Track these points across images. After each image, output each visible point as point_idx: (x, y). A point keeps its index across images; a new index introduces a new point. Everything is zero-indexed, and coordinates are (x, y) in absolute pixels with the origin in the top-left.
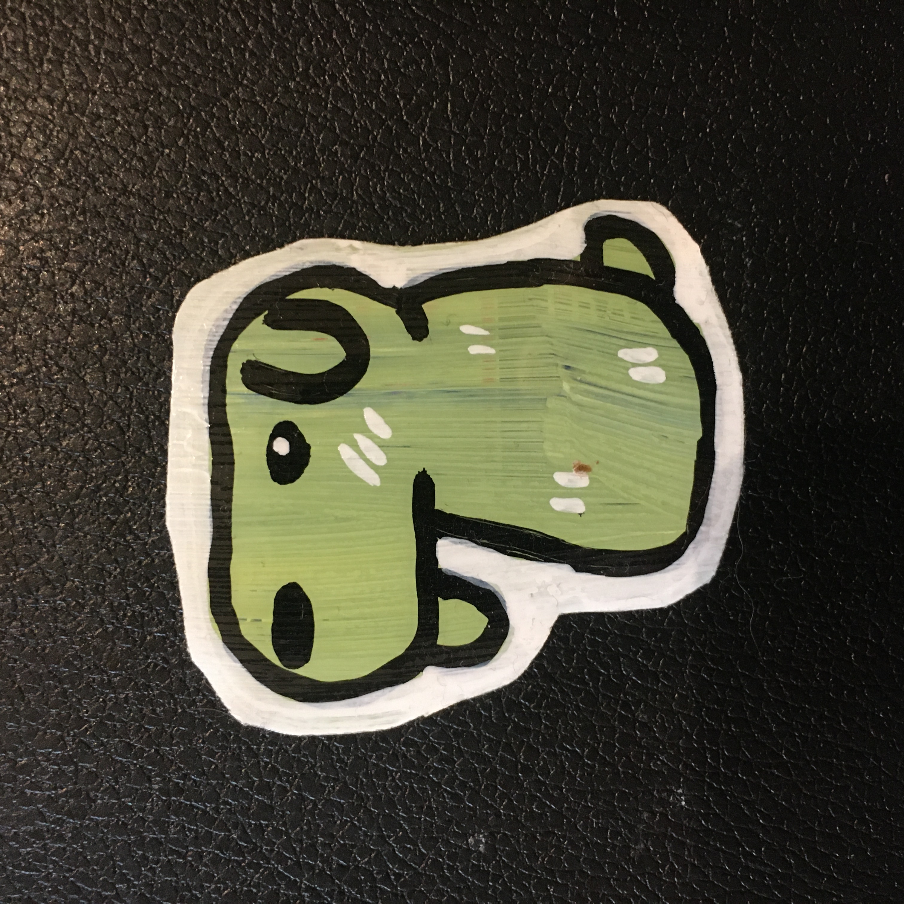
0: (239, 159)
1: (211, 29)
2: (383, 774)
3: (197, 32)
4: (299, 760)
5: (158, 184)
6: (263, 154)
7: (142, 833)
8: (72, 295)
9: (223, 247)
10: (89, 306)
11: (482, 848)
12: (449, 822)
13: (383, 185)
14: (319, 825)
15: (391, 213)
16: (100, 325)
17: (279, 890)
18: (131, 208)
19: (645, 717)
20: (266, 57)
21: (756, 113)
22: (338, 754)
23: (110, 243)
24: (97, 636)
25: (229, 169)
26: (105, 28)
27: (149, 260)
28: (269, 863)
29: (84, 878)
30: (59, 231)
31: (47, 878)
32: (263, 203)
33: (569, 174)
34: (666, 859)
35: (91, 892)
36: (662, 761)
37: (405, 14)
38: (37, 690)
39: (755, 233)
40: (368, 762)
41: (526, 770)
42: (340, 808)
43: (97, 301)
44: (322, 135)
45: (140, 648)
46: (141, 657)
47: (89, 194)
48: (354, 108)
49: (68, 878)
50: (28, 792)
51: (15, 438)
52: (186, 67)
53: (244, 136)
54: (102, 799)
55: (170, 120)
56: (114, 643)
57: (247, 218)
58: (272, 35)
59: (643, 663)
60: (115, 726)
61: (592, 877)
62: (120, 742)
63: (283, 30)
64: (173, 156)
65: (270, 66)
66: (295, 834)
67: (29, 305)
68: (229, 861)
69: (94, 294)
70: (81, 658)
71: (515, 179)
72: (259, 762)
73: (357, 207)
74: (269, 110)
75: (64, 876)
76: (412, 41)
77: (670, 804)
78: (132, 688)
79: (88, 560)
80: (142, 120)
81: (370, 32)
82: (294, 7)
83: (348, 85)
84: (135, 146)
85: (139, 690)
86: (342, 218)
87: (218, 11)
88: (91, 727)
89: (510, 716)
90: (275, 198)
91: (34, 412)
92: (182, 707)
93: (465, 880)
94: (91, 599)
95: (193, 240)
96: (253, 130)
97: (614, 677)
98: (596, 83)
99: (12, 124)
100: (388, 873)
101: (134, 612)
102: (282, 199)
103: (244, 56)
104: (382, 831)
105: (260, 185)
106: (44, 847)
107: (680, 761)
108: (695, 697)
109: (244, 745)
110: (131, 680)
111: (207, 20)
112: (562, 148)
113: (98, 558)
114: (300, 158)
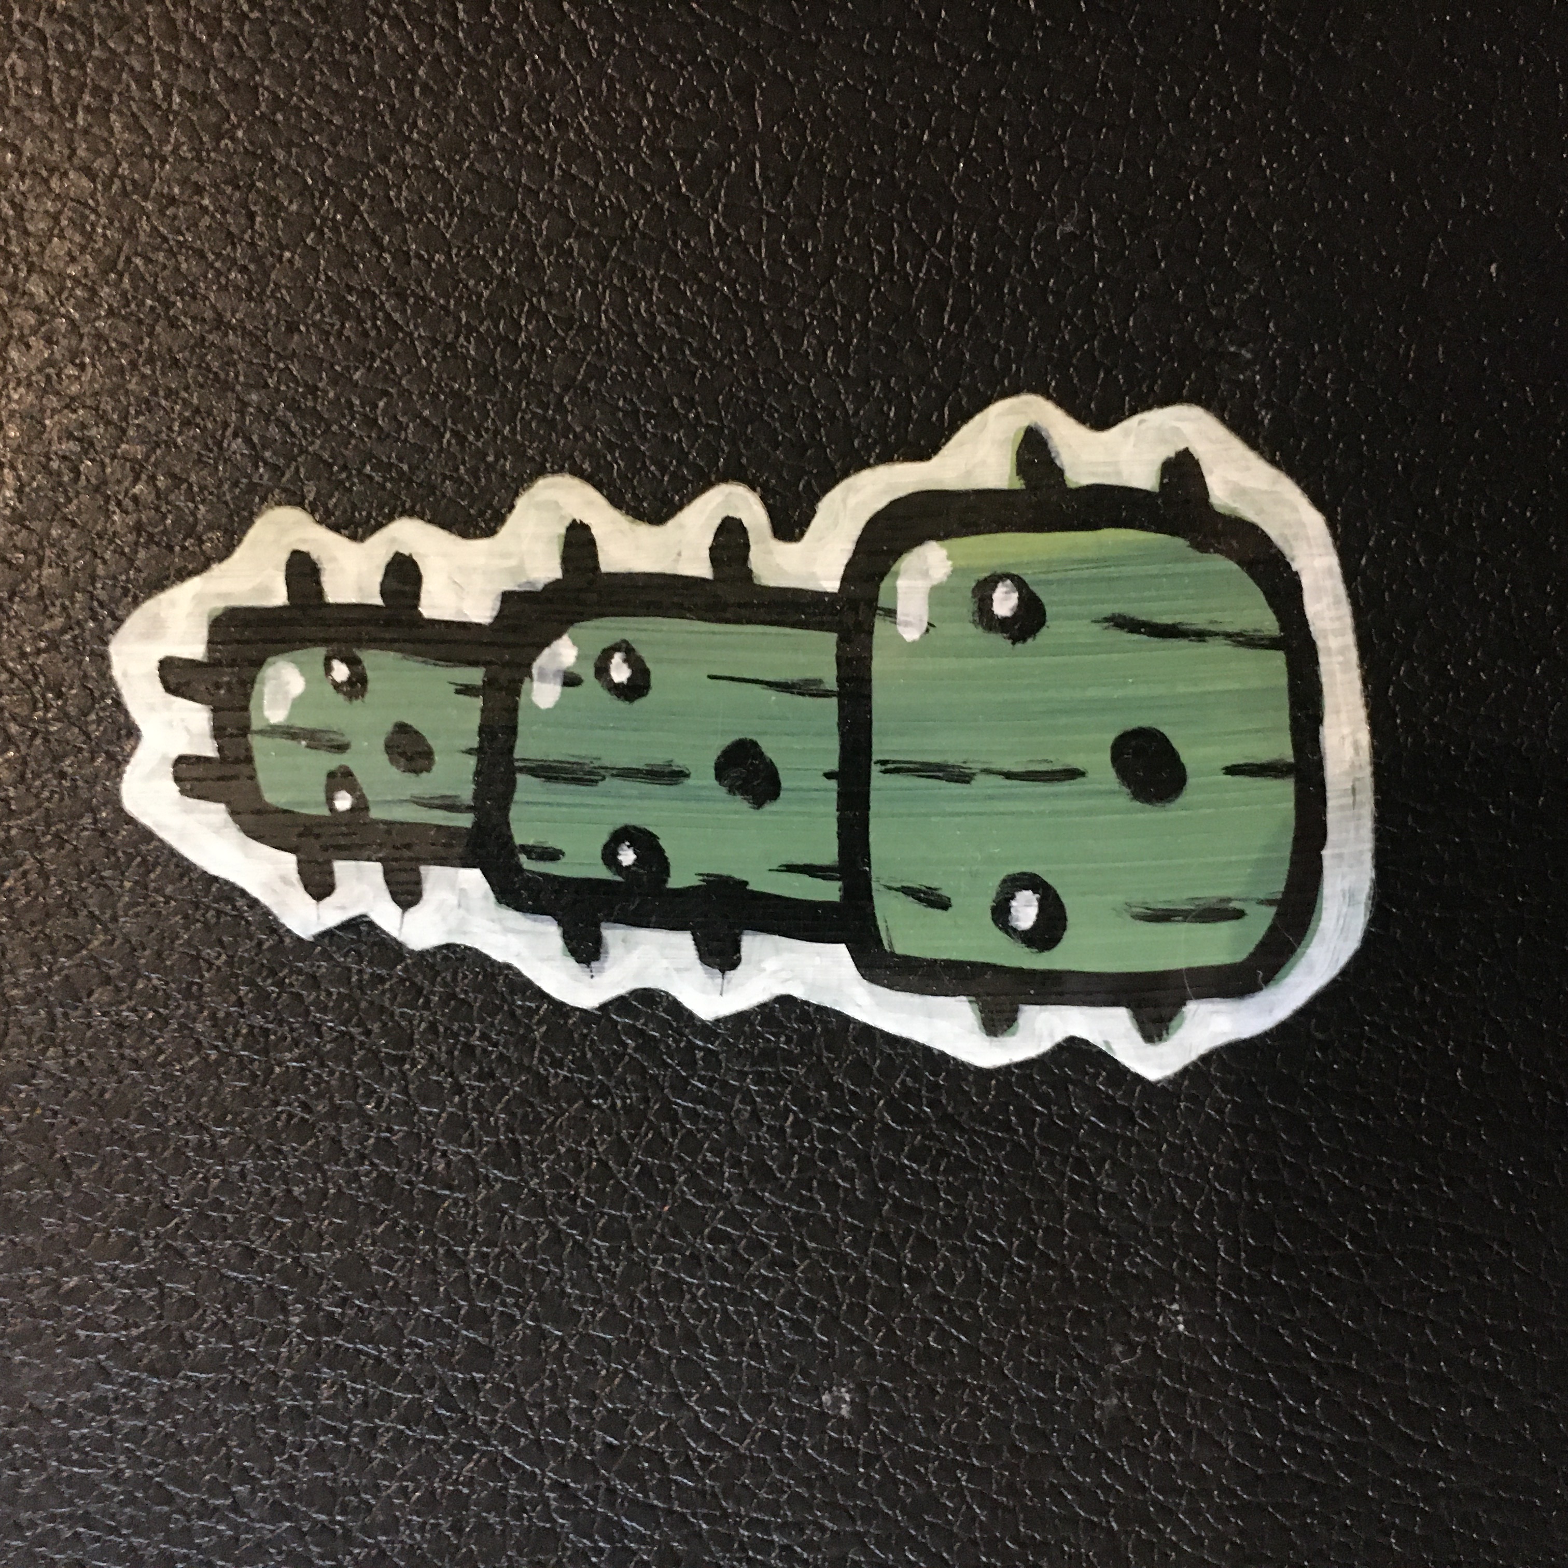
0: (409, 263)
1: (355, 48)
2: (675, 1289)
3: (332, 55)
4: (534, 1270)
5: (274, 312)
6: (449, 256)
7: (274, 1398)
8: (135, 499)
9: (385, 412)
10: (164, 517)
11: (845, 1410)
12: (790, 1367)
13: (650, 303)
14: (570, 1378)
15: (664, 349)
16: (184, 548)
17: (506, 1488)
18: (231, 350)
19: (1113, 1183)
20: (449, 93)
21: (1271, 168)
22: (600, 1259)
23: (197, 411)
24: (191, 1069)
25: (392, 282)
26: (178, 51)
27: (262, 437)
28: (488, 1444)
29: (178, 1477)
30: (112, 394)
31: (116, 1478)
32: (450, 337)
33: (960, 278)
34: (1155, 1424)
35: (190, 1501)
36: (1144, 1258)
37: (680, 15)
38: (93, 1162)
39: (1275, 367)
40: (650, 1270)
41: (916, 1278)
42: (606, 1350)
43: (178, 507)
44: (546, 222)
45: (264, 1085)
46: (265, 1103)
47: (158, 329)
48: (598, 175)
49: (151, 1478)
50: (82, 1333)
51: (46, 740)
52: (317, 115)
53: (416, 227)
54: (206, 1342)
55: (291, 202)
56: (220, 1079)
57: (424, 362)
58: (459, 58)
59: (1107, 1095)
60: (224, 1219)
61: (1033, 1456)
62: (235, 1245)
63: (476, 47)
64: (298, 262)
65: (456, 109)
66: (532, 1395)
67: (65, 518)
68: (421, 1441)
69: (172, 497)
70: (165, 1107)
71: (870, 287)
72: (467, 1276)
73: (608, 342)
74: (457, 182)
75: (145, 1475)
76: (693, 62)
77: (1158, 1328)
78: (252, 1156)
79: (172, 942)
80: (244, 204)
81: (622, 49)
82: (493, 9)
83: (587, 136)
84: (234, 248)
85: (263, 1157)
86: (584, 359)
87: (368, 19)
88: (184, 1222)
89: (886, 1188)
90: (470, 329)
91: (76, 695)
92: (336, 1184)
93: (817, 1466)
94: (178, 1007)
95: (336, 402)
96: (430, 216)
97: (1060, 1117)
98: (1004, 125)
99: (26, 215)
100: (688, 1456)
101: (251, 1027)
102: (482, 329)
103: (412, 95)
104: (676, 1386)
105: (445, 308)
106: (110, 1427)
107: (1175, 1256)
108: (1194, 1148)
109: (442, 1245)
110: (249, 1141)
111: (350, 35)
112: (948, 233)
113: (190, 938)
114: (511, 262)
